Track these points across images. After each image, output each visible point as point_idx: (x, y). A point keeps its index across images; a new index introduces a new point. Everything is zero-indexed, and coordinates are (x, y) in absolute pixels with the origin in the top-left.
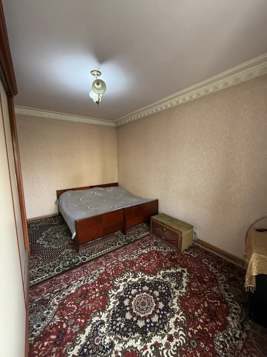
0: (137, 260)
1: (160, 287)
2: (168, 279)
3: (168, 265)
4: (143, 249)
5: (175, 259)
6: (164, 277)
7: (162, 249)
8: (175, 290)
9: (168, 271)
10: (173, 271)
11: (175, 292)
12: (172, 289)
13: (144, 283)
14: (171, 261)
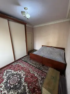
0: (31, 73)
1: (19, 85)
2: (23, 88)
3: (30, 87)
4: (37, 74)
5: (35, 91)
6: (24, 86)
7: (40, 82)
8: (17, 92)
9: (27, 87)
10: (27, 90)
11: (16, 92)
12: (17, 91)
13: (21, 79)
14: (33, 89)
